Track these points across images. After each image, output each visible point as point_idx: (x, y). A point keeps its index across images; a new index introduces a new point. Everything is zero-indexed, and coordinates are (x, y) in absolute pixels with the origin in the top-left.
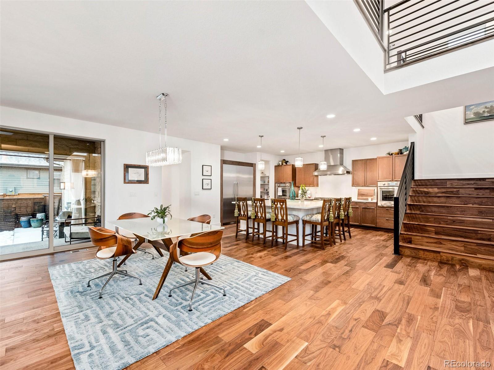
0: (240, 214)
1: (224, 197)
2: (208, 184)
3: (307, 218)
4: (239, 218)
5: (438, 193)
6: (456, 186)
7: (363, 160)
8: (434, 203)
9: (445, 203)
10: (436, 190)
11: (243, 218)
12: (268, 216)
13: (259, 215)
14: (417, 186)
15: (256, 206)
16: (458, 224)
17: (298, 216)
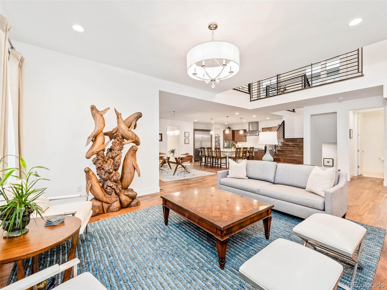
0: (202, 155)
1: (195, 148)
2: (187, 141)
3: (230, 156)
4: (202, 156)
5: (292, 144)
6: (301, 141)
7: (267, 128)
8: (289, 149)
9: (293, 149)
10: (291, 143)
11: (204, 156)
12: (213, 155)
13: (210, 155)
14: (286, 141)
15: (209, 151)
16: (293, 158)
17: (226, 155)
